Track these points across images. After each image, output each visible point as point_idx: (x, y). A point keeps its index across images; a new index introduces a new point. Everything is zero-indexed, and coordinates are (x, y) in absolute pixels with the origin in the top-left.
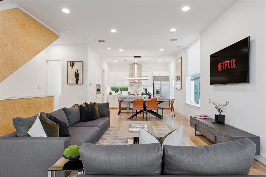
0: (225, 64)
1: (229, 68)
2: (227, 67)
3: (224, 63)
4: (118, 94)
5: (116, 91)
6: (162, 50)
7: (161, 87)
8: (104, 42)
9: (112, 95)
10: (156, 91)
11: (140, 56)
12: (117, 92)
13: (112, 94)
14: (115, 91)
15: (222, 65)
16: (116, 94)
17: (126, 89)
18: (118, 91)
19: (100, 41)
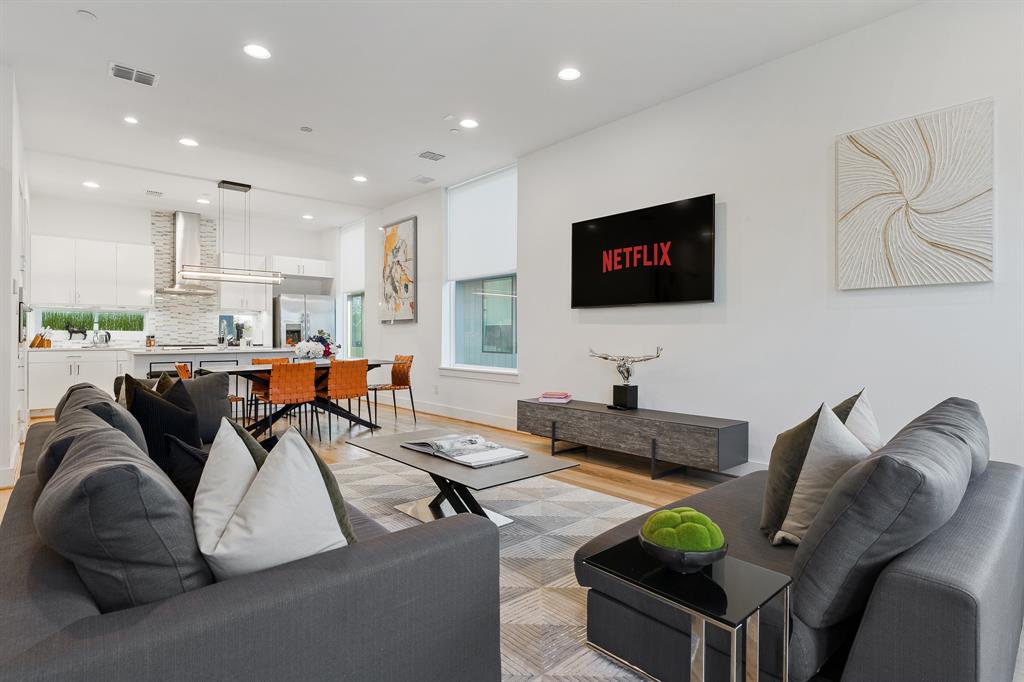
0: (631, 253)
1: (647, 263)
2: (640, 261)
3: (627, 250)
4: (87, 342)
5: (71, 332)
6: (360, 179)
7: (305, 318)
8: (145, 79)
9: (52, 348)
10: (287, 332)
11: (249, 187)
12: (81, 335)
13: (49, 345)
14: (67, 328)
15: (622, 255)
16: (79, 347)
17: (134, 323)
18: (84, 333)
19: (122, 73)
